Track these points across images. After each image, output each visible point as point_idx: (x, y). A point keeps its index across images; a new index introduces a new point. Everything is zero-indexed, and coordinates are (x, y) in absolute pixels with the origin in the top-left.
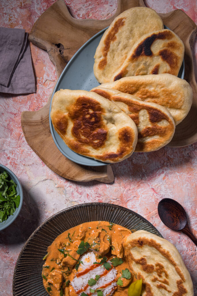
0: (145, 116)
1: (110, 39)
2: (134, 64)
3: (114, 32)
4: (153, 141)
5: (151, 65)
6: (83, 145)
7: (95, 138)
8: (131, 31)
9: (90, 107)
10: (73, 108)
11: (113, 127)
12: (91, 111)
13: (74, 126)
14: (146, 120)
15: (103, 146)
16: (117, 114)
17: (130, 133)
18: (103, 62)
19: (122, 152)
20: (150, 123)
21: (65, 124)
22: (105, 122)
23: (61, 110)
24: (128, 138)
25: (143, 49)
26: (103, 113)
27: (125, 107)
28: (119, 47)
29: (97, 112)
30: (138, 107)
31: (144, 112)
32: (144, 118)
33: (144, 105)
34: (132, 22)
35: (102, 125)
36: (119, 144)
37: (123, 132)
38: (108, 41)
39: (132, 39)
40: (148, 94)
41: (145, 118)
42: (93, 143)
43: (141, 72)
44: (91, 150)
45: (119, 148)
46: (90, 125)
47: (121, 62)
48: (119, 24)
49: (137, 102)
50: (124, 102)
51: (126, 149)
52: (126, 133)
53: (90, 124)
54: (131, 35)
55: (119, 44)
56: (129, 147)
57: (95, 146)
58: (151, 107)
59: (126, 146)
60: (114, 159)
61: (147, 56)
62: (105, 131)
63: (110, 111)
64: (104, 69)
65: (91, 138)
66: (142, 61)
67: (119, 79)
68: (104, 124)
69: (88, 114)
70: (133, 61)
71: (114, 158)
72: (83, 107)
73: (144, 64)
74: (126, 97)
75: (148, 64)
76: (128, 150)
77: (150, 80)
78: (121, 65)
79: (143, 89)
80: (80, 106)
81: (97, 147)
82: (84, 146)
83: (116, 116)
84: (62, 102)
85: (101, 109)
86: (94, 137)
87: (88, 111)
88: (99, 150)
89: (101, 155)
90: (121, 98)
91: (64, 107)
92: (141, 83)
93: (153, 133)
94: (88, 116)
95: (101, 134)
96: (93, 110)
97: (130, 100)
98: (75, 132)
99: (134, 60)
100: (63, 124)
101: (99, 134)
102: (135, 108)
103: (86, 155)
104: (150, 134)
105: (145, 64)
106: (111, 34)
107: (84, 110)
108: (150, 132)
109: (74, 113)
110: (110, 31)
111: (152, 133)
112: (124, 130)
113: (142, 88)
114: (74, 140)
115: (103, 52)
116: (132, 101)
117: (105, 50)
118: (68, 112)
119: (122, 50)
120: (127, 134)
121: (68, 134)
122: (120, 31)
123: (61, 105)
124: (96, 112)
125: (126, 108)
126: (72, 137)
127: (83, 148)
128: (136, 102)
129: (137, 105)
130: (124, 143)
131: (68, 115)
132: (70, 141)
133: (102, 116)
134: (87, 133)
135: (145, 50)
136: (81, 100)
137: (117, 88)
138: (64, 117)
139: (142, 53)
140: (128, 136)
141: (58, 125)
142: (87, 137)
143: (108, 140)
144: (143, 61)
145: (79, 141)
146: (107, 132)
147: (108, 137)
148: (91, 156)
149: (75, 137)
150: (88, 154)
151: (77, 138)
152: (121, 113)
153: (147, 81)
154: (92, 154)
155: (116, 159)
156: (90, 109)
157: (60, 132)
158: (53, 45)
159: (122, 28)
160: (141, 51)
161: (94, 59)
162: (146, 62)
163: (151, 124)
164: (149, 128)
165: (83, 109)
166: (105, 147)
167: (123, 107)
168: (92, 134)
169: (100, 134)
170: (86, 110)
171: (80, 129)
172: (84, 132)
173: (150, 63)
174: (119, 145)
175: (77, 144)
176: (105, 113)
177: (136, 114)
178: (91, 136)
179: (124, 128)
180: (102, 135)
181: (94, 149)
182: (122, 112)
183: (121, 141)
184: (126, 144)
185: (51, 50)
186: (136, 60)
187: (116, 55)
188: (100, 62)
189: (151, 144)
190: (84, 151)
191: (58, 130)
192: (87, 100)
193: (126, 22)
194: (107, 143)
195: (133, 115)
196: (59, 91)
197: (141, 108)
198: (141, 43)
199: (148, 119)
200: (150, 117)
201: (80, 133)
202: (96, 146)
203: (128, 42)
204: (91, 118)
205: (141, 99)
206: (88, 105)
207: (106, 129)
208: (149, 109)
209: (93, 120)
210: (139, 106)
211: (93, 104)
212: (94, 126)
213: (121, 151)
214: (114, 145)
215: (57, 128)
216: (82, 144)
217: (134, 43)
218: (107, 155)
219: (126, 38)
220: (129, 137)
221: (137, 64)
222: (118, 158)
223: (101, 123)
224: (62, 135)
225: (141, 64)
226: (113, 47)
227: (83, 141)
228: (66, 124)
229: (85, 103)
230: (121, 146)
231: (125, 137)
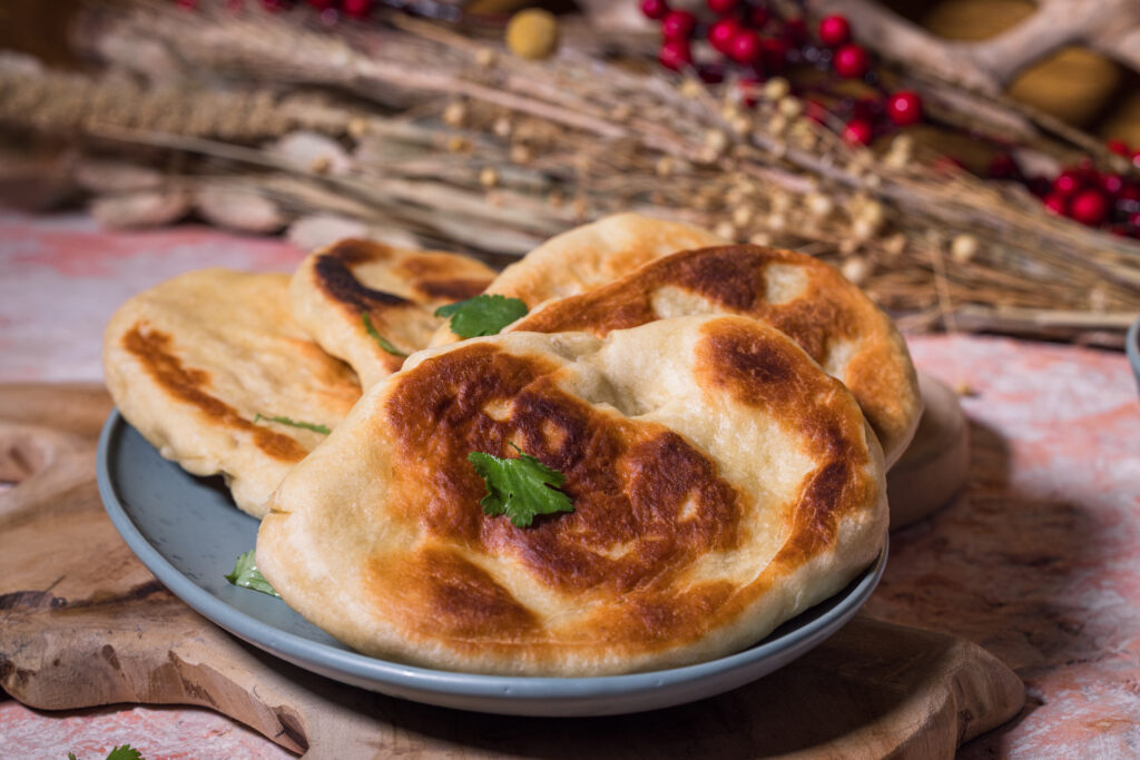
6: (666, 582)
7: (669, 499)
9: (479, 391)
10: (416, 481)
12: (503, 411)
15: (740, 502)
17: (745, 332)
19: (831, 435)
22: (605, 409)
24: (769, 360)
26: (553, 376)
29: (530, 387)
35: (614, 427)
36: (774, 426)
37: (717, 359)
42: (691, 526)
45: (800, 439)
51: (823, 407)
52: (735, 353)
53: (571, 467)
56: (821, 386)
57: (712, 531)
59: (810, 398)
60: (851, 492)
65: (651, 516)
68: (613, 421)
69: (506, 429)
71: (844, 489)
72: (453, 425)
76: (833, 402)
81: (725, 528)
82: (677, 582)
85: (524, 367)
86: (656, 499)
87: (489, 422)
88: (748, 535)
89: (788, 532)
91: (377, 523)
94: (518, 442)
95: (665, 455)
96: (506, 394)
101: (656, 468)
107: (471, 436)
114: (605, 603)
118: (421, 521)
120: (741, 349)
121: (544, 611)
124: (524, 392)
126: (579, 603)
127: (686, 591)
130: (784, 398)
131: (437, 533)
132: (597, 626)
133: (565, 387)
134: (612, 516)
136: (411, 398)
140: (754, 350)
141: (449, 609)
142: (636, 533)
145: (630, 584)
148: (761, 585)
149: (590, 586)
151: (600, 581)
154: (755, 577)
155: (857, 481)
156: (487, 406)
157: (500, 628)
165: (465, 433)
166: (752, 500)
168: (634, 501)
169: (660, 461)
170: (477, 422)
172: (592, 524)
174: (785, 427)
175: (643, 599)
176: (560, 370)
178: (640, 511)
179: (699, 345)
180: (673, 457)
181: (731, 557)
183: (763, 402)
184: (794, 388)
190: (708, 601)
192: (432, 375)
201: (583, 544)
202: (719, 524)
204: (538, 439)
206: (461, 391)
209: (554, 434)
212: (594, 459)
213: (822, 436)
216: (656, 581)
218: (802, 508)
220: (766, 351)
222: (859, 472)
223: (598, 422)
224: (527, 642)
227: (646, 564)
229: (436, 398)
230: (792, 422)
231: (752, 367)
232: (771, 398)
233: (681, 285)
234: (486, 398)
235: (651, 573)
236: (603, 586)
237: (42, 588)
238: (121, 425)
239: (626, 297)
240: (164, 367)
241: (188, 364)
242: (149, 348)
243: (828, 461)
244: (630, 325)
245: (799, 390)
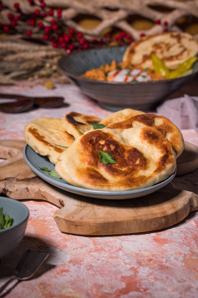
6: (133, 175)
7: (134, 160)
9: (98, 139)
12: (102, 142)
15: (147, 161)
17: (150, 130)
19: (166, 150)
24: (154, 135)
37: (144, 134)
45: (160, 150)
51: (164, 144)
53: (115, 154)
56: (164, 140)
59: (162, 143)
65: (130, 163)
69: (103, 146)
71: (168, 160)
72: (93, 144)
76: (167, 144)
80: (89, 146)
82: (135, 175)
86: (131, 160)
87: (100, 144)
88: (148, 167)
94: (105, 149)
96: (103, 140)
101: (131, 154)
107: (96, 147)
109: (92, 157)
118: (86, 162)
120: (149, 133)
121: (109, 179)
124: (107, 139)
127: (136, 177)
130: (157, 142)
131: (89, 165)
132: (119, 182)
133: (115, 139)
134: (123, 162)
136: (85, 139)
138: (88, 169)
140: (151, 133)
141: (91, 178)
142: (127, 166)
145: (126, 175)
148: (151, 176)
149: (118, 175)
150: (146, 177)
170: (97, 144)
171: (113, 164)
172: (119, 164)
174: (157, 148)
175: (128, 178)
178: (128, 162)
180: (135, 152)
183: (153, 143)
184: (159, 141)
190: (140, 178)
192: (89, 135)
197: (130, 122)
200: (144, 123)
201: (117, 167)
202: (143, 165)
204: (109, 148)
206: (94, 138)
208: (135, 118)
209: (112, 147)
212: (120, 152)
213: (164, 150)
218: (160, 163)
220: (154, 133)
222: (170, 157)
223: (121, 145)
224: (106, 185)
227: (129, 171)
229: (90, 139)
231: (151, 136)
232: (154, 142)
233: (138, 121)
234: (99, 140)
235: (130, 173)
236: (121, 175)
237: (14, 177)
238: (28, 146)
239: (127, 123)
240: (36, 135)
241: (41, 134)
242: (33, 131)
243: (165, 154)
244: (128, 128)
245: (160, 141)
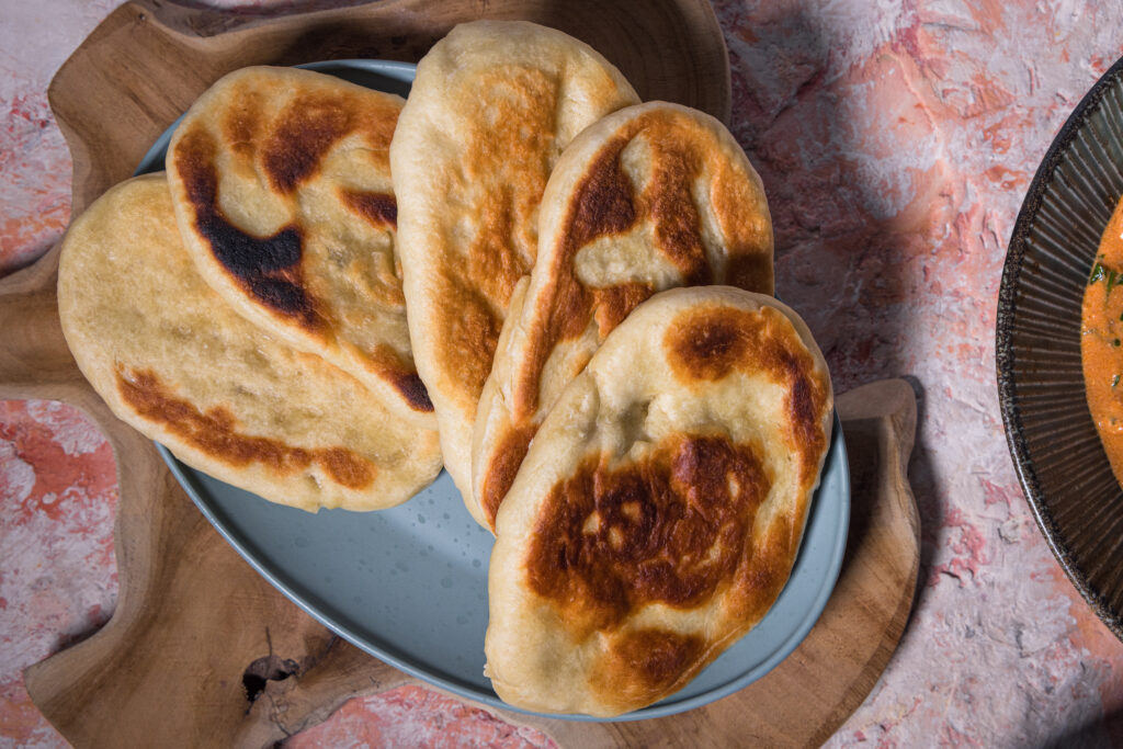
0: (606, 255)
1: (225, 439)
2: (348, 316)
3: (189, 421)
4: (722, 207)
5: (347, 229)
6: (751, 549)
7: (719, 492)
8: (178, 334)
9: (575, 529)
10: (578, 613)
11: (664, 409)
12: (594, 523)
13: (661, 598)
14: (625, 250)
15: (755, 453)
16: (601, 395)
17: (694, 327)
18: (339, 465)
19: (784, 360)
20: (636, 230)
21: (654, 644)
22: (639, 452)
23: (585, 671)
24: (718, 335)
25: (272, 273)
26: (601, 463)
27: (565, 355)
28: (258, 393)
29: (598, 492)
30: (564, 292)
31: (586, 260)
32: (616, 261)
33: (555, 263)
34: (133, 331)
35: (656, 463)
36: (744, 377)
37: (687, 361)
38: (235, 448)
39: (220, 328)
40: (494, 242)
41: (616, 254)
42: (742, 499)
43: (383, 277)
44: (774, 511)
45: (764, 376)
46: (658, 525)
47: (332, 377)
48: (145, 395)
49: (542, 301)
50: (544, 363)
51: (768, 340)
52: (696, 348)
53: (654, 524)
54: (198, 337)
55: (246, 394)
56: (759, 326)
57: (754, 493)
58: (566, 230)
59: (757, 341)
60: (816, 396)
61: (305, 254)
62: (684, 450)
63: (591, 431)
64: (371, 460)
65: (716, 512)
66: (328, 279)
67: (424, 389)
68: (652, 456)
69: (604, 535)
70: (333, 326)
71: (813, 398)
72: (574, 563)
73: (341, 266)
74: (514, 352)
75: (338, 248)
76: (773, 332)
77: (430, 238)
78: (347, 375)
79: (471, 267)
80: (569, 579)
81: (759, 481)
82: (756, 543)
83: (613, 399)
84: (549, 667)
85: (583, 478)
86: (712, 498)
87: (592, 538)
88: (772, 472)
89: (796, 457)
90: (526, 380)
91: (573, 655)
92: (444, 281)
93: (686, 208)
94: (616, 537)
95: (700, 464)
96: (589, 512)
97: (534, 337)
98: (689, 592)
99: (328, 319)
100: (654, 654)
101: (699, 477)
102: (568, 309)
103: (799, 532)
104: (687, 224)
105: (340, 261)
106: (201, 435)
107: (589, 558)
108: (682, 225)
109: (603, 605)
110: (184, 439)
111: (686, 216)
112: (679, 358)
113: (467, 273)
114: (728, 594)
115: (288, 468)
116: (539, 324)
117: (280, 459)
118: (596, 632)
119: (274, 377)
120: (699, 343)
121: (698, 626)
122: (182, 393)
123: (565, 668)
124: (597, 500)
125: (570, 351)
126: (712, 604)
127: (764, 547)
128: (539, 307)
129: (555, 297)
130: (740, 353)
131: (611, 631)
132: (733, 613)
133: (614, 467)
134: (696, 533)
135: (277, 268)
136: (543, 574)
137: (472, 395)
138: (621, 650)
139: (293, 281)
140: (706, 335)
141: (657, 681)
142: (715, 532)
143: (728, 430)
144: (327, 274)
145: (732, 570)
146: (690, 437)
147: (713, 432)
148: (802, 508)
149: (713, 590)
150: (792, 521)
151: (717, 582)
152: (595, 372)
153: (432, 252)
154: (795, 503)
155: (815, 384)
156: (584, 531)
157: (689, 664)
158: (252, 711)
159: (166, 383)
160: (282, 285)
161: (323, 510)
162: (330, 258)
163: (642, 223)
164: (661, 232)
165: (585, 560)
166: (760, 443)
167: (565, 366)
168: (699, 508)
169: (700, 471)
170: (586, 548)
171: (675, 568)
172: (690, 550)
173: (335, 236)
174: (751, 374)
175: (748, 576)
176: (603, 456)
177: (597, 300)
178: (708, 514)
179: (669, 357)
180: (705, 461)
181: (771, 496)
182: (590, 368)
183: (729, 367)
184: (744, 341)
185: (277, 722)
186: (327, 306)
187: (298, 405)
188: (340, 481)
189: (737, 217)
190: (780, 544)
191: (680, 675)
192: (544, 546)
193: (136, 363)
194: (740, 434)
195: (600, 314)
196: (493, 681)
197: (569, 278)
198: (244, 290)
199: (620, 239)
200: (610, 230)
201: (693, 567)
202: (757, 485)
203: (233, 346)
204: (625, 523)
205: (523, 280)
206: (564, 539)
207: (676, 443)
208: (575, 238)
209: (632, 510)
210: (558, 287)
211: (559, 518)
212: (661, 501)
213: (779, 364)
214: (749, 398)
215: (673, 682)
216: (745, 556)
217: (237, 318)
218: (796, 431)
219: (213, 358)
220: (713, 328)
221: (343, 303)
222: (812, 376)
223: (646, 471)
224: (705, 656)
225: (341, 280)
226: (261, 422)
227: (734, 549)
228: (652, 637)
229: (555, 557)
230: (753, 367)
236: (719, 584)
243: (792, 383)
245: (748, 340)
